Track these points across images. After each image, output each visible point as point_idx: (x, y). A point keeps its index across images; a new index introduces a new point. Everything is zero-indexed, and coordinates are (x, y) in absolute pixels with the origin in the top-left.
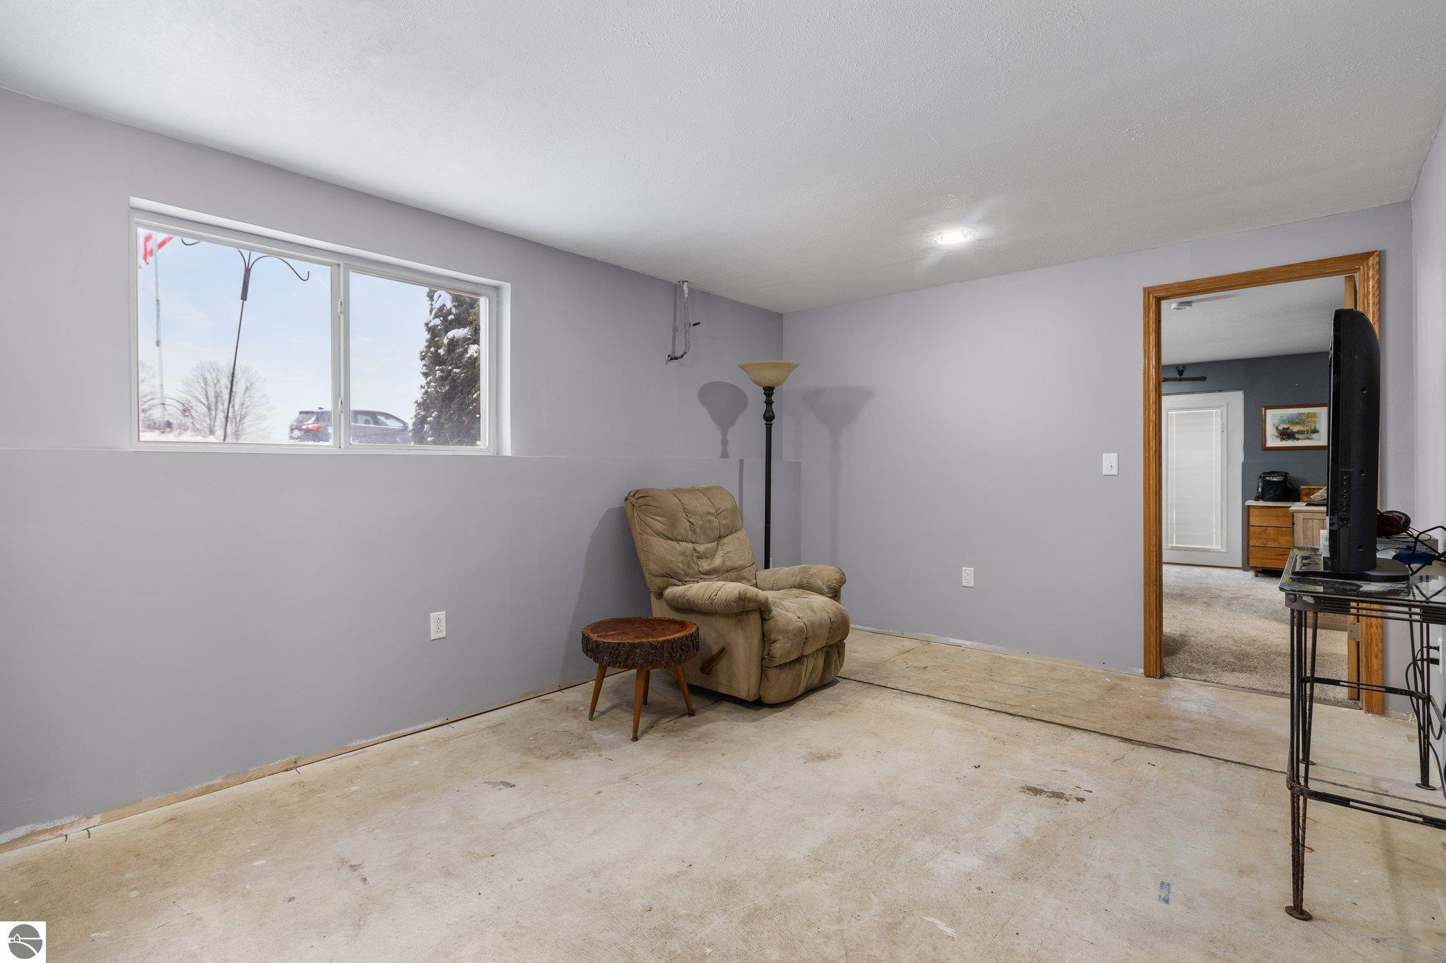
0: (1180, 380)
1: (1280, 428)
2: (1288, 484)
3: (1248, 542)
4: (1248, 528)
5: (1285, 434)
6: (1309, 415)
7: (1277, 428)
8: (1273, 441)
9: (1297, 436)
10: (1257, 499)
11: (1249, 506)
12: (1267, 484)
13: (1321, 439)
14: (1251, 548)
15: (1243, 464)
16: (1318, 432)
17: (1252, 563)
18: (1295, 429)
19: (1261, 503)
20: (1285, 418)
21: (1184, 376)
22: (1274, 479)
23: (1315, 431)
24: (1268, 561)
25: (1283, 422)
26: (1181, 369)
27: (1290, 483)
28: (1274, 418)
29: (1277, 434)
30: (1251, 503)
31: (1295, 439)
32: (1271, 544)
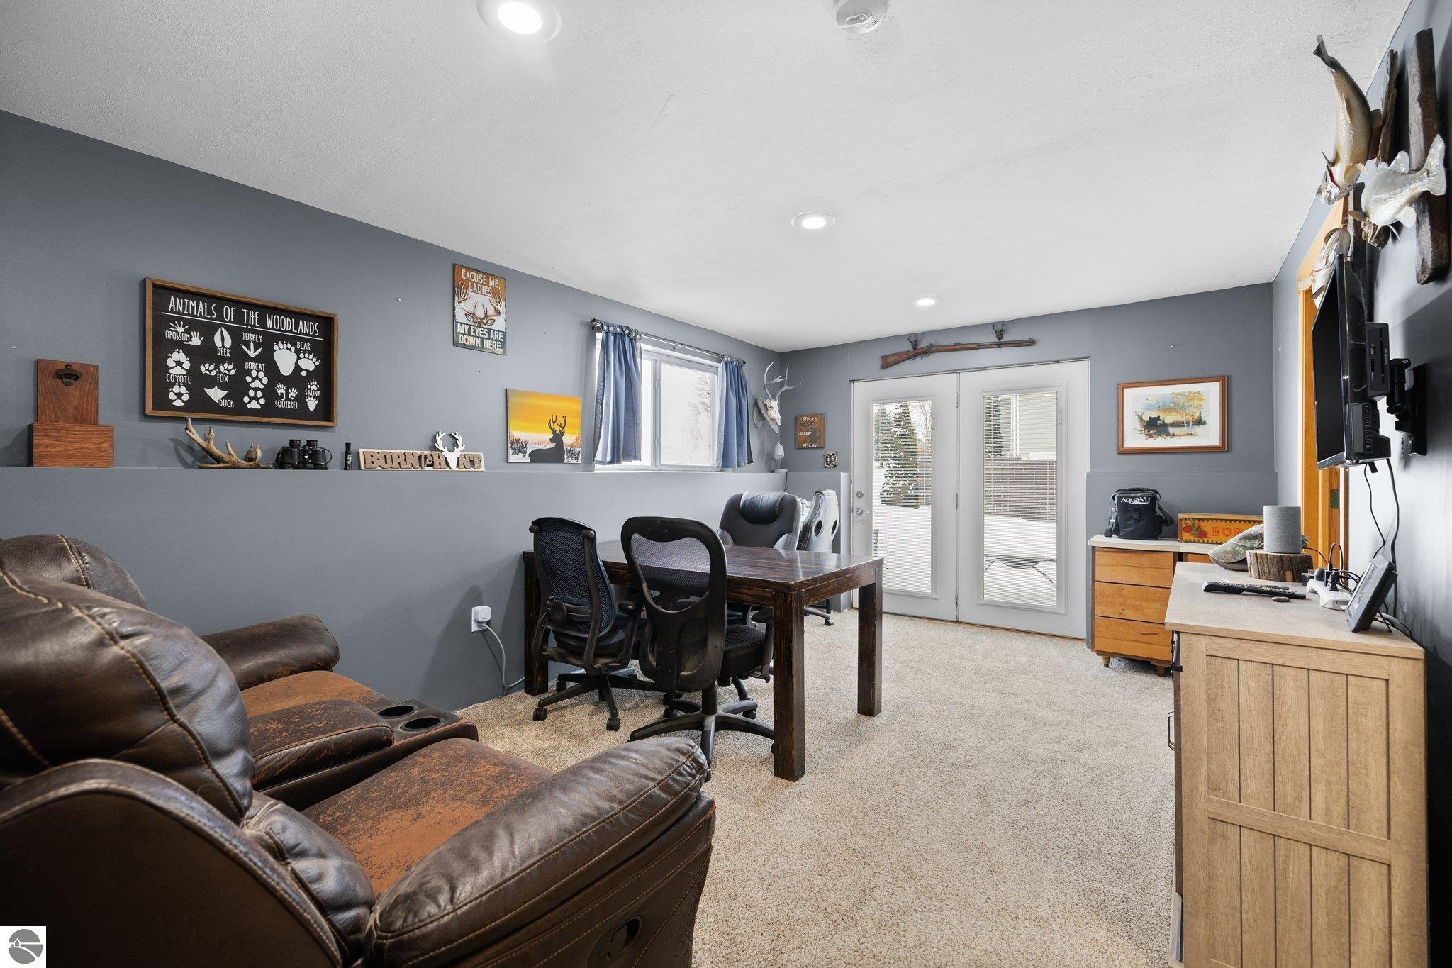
0: (999, 346)
1: (1146, 418)
2: (1157, 509)
3: (1093, 609)
4: (1093, 585)
5: (1153, 426)
6: (1190, 397)
7: (1141, 418)
8: (1135, 438)
9: (1171, 430)
10: (1109, 534)
11: (1094, 548)
12: (1125, 509)
13: (1210, 436)
14: (1097, 620)
15: (1089, 476)
16: (1204, 423)
17: (1101, 644)
18: (1168, 419)
19: (1115, 541)
20: (1152, 402)
21: (1006, 338)
22: (1136, 502)
23: (1199, 422)
24: (1125, 642)
25: (1150, 407)
26: (999, 327)
27: (1160, 508)
28: (1139, 401)
29: (1141, 428)
30: (1100, 540)
31: (1168, 434)
32: (1130, 614)
